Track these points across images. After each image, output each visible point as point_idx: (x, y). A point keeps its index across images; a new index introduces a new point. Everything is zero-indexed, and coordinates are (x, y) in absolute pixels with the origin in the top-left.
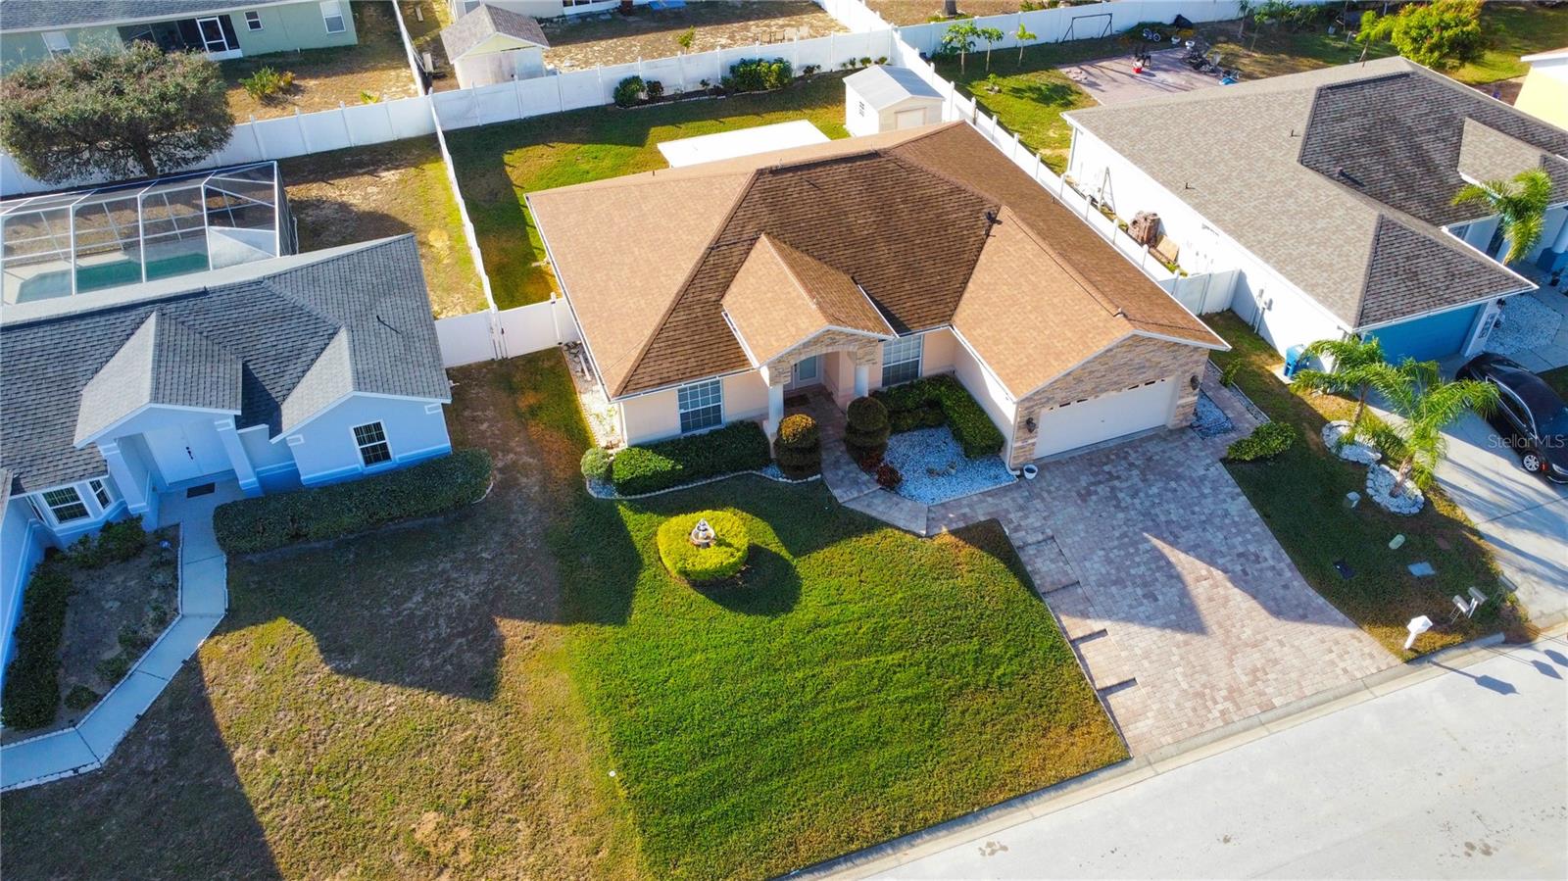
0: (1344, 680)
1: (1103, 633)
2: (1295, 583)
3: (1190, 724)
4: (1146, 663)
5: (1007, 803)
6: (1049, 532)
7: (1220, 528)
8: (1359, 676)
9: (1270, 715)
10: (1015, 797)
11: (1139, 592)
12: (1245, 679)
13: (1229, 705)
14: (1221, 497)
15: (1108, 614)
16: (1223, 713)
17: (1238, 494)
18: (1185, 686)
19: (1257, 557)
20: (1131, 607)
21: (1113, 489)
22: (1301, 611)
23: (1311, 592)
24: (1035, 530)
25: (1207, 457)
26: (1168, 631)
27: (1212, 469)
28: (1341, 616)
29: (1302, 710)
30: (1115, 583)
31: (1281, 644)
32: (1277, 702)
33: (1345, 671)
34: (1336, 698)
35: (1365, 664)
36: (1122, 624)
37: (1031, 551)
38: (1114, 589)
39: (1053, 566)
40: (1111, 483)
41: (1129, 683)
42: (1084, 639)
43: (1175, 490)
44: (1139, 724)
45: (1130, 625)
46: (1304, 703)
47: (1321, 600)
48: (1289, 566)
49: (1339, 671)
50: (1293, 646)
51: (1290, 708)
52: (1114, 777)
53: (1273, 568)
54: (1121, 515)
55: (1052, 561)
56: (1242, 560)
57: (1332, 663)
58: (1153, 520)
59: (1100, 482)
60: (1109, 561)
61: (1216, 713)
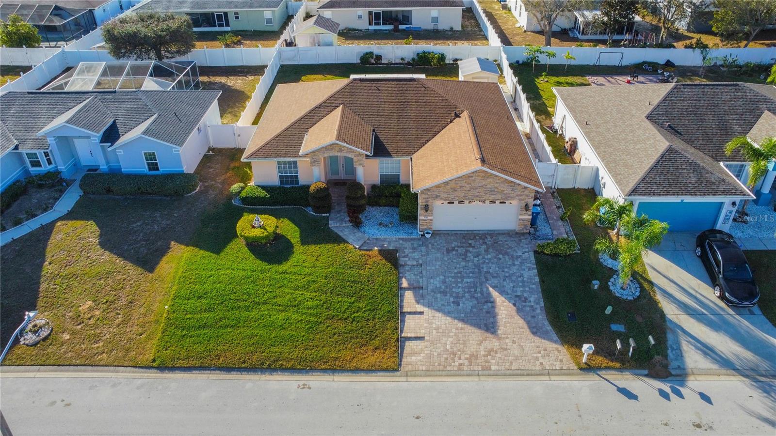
0: (538, 368)
1: (421, 313)
2: (540, 317)
3: (440, 364)
4: (434, 332)
5: (324, 371)
6: (421, 262)
8: (548, 368)
9: (486, 372)
10: (330, 369)
12: (483, 353)
13: (466, 362)
14: (523, 267)
15: (429, 305)
16: (460, 364)
17: (533, 269)
18: (448, 347)
19: (526, 299)
20: (443, 305)
21: (467, 251)
23: (546, 323)
24: (414, 259)
25: (528, 248)
26: (456, 321)
27: (526, 254)
28: (556, 338)
29: (505, 375)
30: (440, 292)
31: (514, 342)
32: (493, 368)
33: (542, 364)
34: (528, 375)
35: (555, 363)
36: (433, 311)
37: (407, 268)
38: (439, 295)
39: (414, 277)
40: (468, 249)
41: (421, 338)
42: (410, 313)
43: (500, 259)
44: (413, 358)
45: (438, 313)
46: (508, 372)
47: (549, 328)
48: (541, 307)
49: (538, 363)
50: (520, 345)
51: (499, 373)
52: (384, 376)
53: (532, 306)
54: (463, 264)
55: (415, 275)
56: (517, 299)
57: (537, 358)
59: (462, 247)
60: (444, 282)
61: (457, 364)
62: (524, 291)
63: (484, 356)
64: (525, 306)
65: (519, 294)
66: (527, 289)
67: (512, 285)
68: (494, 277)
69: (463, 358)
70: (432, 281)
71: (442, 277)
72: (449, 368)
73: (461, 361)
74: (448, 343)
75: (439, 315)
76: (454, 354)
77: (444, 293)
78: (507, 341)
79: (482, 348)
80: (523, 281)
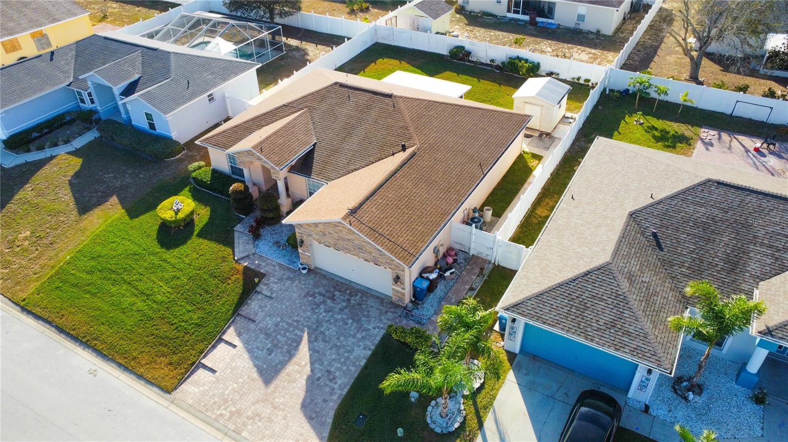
1: (235, 346)
2: (331, 404)
4: (228, 372)
6: (274, 295)
7: (338, 354)
11: (269, 346)
14: (361, 343)
15: (246, 343)
20: (258, 348)
21: (324, 302)
23: (332, 414)
24: (271, 290)
25: (385, 324)
27: (377, 330)
28: (325, 435)
30: (265, 334)
32: (244, 434)
36: (245, 350)
37: (260, 297)
38: (262, 336)
39: (257, 308)
40: (327, 299)
41: (213, 371)
42: (227, 342)
44: (193, 388)
45: (247, 353)
47: (329, 421)
50: (287, 423)
53: (333, 389)
55: (259, 306)
56: (326, 374)
62: (340, 369)
64: (327, 385)
65: (332, 370)
67: (333, 357)
70: (268, 318)
71: (279, 319)
72: (208, 414)
73: (224, 412)
74: (230, 388)
75: (246, 356)
76: (226, 401)
77: (268, 335)
80: (347, 358)
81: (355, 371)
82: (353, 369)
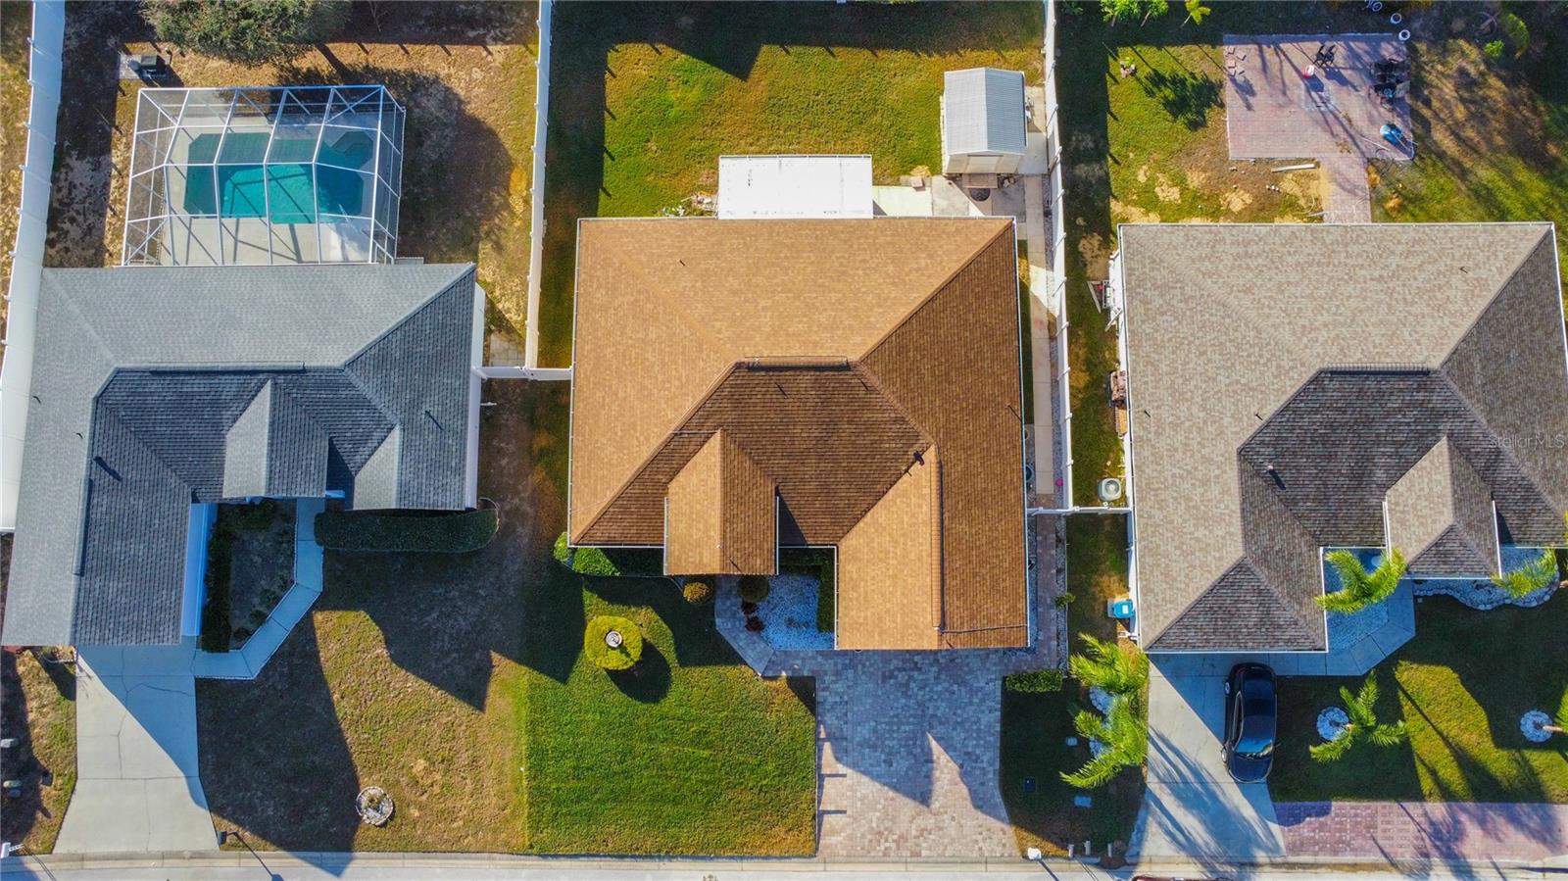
0: (975, 854)
1: (844, 776)
2: (991, 784)
3: (862, 849)
4: (859, 804)
5: (731, 857)
6: (846, 698)
7: (966, 731)
8: (986, 854)
9: (915, 859)
10: (737, 856)
11: (883, 757)
12: (914, 833)
13: (894, 846)
14: (983, 708)
15: (854, 766)
16: (886, 849)
17: (996, 709)
18: (874, 825)
19: (978, 757)
20: (871, 765)
21: (911, 678)
22: (981, 803)
23: (997, 793)
24: (837, 693)
25: (995, 672)
26: (886, 788)
27: (991, 684)
28: (1004, 813)
29: (937, 863)
30: (869, 747)
31: (953, 819)
32: (924, 853)
33: (980, 849)
34: (962, 863)
35: (996, 848)
36: (859, 774)
38: (867, 751)
39: (836, 722)
40: (912, 673)
41: (842, 812)
42: (829, 775)
43: (954, 693)
44: (832, 838)
45: (864, 776)
46: (939, 860)
47: (999, 800)
48: (995, 770)
49: (976, 847)
50: (959, 822)
51: (930, 860)
52: (799, 863)
53: (984, 768)
54: (903, 701)
55: (837, 718)
56: (966, 757)
57: (976, 841)
58: (923, 711)
59: (904, 670)
60: (875, 731)
61: (883, 848)
62: (978, 746)
63: (916, 837)
64: (974, 768)
65: (970, 750)
66: (982, 742)
67: (963, 736)
68: (941, 723)
69: (890, 840)
70: (859, 728)
71: (873, 724)
72: (872, 854)
73: (887, 845)
74: (874, 820)
75: (865, 779)
76: (880, 834)
77: (874, 747)
78: (945, 816)
79: (914, 826)
80: (979, 731)
81: (994, 740)
82: (992, 739)
